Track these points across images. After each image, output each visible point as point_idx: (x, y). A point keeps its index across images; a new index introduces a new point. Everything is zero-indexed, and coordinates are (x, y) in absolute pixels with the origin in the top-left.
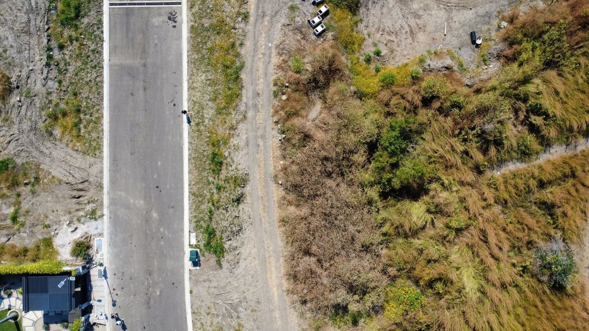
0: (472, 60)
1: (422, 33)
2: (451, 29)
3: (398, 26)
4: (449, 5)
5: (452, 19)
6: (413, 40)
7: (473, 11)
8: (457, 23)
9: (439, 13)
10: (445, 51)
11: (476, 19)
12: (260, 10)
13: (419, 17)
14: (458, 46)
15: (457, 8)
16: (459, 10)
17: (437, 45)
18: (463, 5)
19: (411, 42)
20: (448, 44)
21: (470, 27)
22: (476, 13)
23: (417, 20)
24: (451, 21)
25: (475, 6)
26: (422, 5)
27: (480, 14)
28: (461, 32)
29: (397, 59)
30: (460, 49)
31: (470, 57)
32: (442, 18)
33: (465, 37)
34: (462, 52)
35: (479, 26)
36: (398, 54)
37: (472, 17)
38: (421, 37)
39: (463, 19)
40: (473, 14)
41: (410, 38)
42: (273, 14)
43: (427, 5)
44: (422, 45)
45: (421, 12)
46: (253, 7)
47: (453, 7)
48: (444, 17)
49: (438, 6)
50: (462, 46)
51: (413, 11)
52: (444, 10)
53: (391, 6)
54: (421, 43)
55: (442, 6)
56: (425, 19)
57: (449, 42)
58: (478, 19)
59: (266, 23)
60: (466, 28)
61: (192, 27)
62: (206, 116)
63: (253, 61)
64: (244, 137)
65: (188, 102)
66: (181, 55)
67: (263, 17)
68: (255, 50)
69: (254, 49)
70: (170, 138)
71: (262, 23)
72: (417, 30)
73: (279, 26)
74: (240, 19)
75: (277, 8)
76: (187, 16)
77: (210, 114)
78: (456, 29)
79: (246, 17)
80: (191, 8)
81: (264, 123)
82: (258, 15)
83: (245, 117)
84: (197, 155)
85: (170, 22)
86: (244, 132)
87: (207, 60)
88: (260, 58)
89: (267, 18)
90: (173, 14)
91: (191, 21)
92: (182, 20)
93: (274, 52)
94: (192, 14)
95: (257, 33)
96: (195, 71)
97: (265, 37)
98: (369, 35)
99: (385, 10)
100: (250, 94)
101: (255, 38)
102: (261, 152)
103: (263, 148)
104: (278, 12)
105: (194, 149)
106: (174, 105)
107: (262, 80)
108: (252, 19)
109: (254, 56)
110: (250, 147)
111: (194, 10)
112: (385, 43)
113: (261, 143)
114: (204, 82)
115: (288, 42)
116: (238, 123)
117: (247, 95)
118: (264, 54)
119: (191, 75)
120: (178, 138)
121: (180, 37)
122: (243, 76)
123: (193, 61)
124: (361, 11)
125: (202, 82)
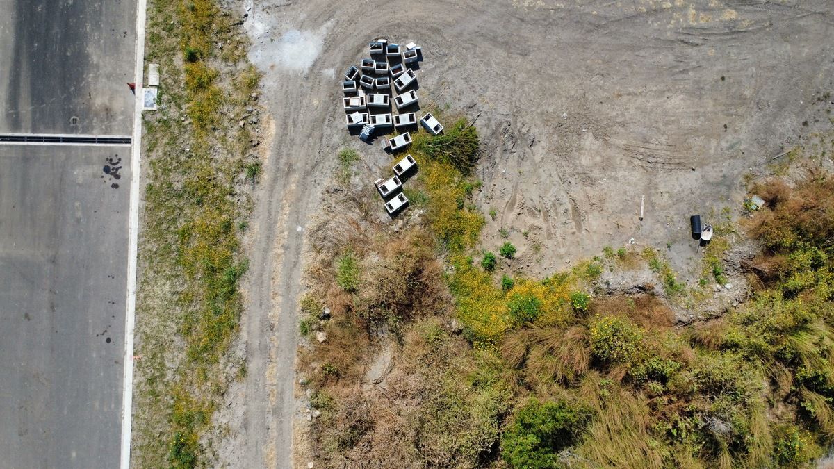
0: (690, 269)
1: (596, 213)
2: (653, 207)
3: (549, 199)
4: (651, 159)
5: (656, 188)
6: (579, 226)
7: (697, 173)
8: (666, 196)
9: (631, 175)
10: (639, 250)
11: (702, 189)
12: (283, 161)
13: (592, 182)
14: (666, 241)
15: (667, 167)
16: (671, 170)
17: (624, 237)
18: (677, 161)
19: (574, 230)
20: (647, 237)
21: (690, 204)
22: (703, 177)
23: (587, 188)
24: (653, 191)
25: (702, 165)
26: (598, 159)
27: (711, 180)
28: (673, 213)
29: (545, 264)
30: (669, 247)
31: (688, 264)
32: (636, 185)
33: (680, 225)
34: (672, 253)
35: (707, 204)
36: (549, 253)
37: (695, 184)
38: (594, 221)
39: (678, 188)
40: (696, 180)
41: (574, 223)
42: (309, 168)
43: (608, 160)
44: (595, 238)
45: (596, 173)
46: (268, 153)
47: (659, 165)
48: (640, 183)
49: (630, 162)
50: (674, 242)
51: (580, 170)
52: (642, 170)
53: (538, 158)
54: (595, 232)
55: (637, 162)
56: (603, 186)
57: (648, 232)
58: (707, 190)
59: (293, 187)
60: (683, 206)
61: (150, 188)
62: (168, 364)
63: (264, 259)
64: (240, 411)
65: (135, 335)
66: (125, 242)
67: (288, 174)
68: (269, 239)
69: (268, 237)
70: (97, 404)
71: (285, 186)
72: (588, 207)
73: (318, 192)
74: (243, 176)
75: (316, 156)
76: (141, 166)
77: (177, 360)
78: (664, 208)
79: (254, 172)
80: (150, 150)
81: (280, 383)
82: (278, 170)
83: (244, 371)
84: (147, 441)
85: (107, 176)
86: (240, 400)
87: (176, 253)
88: (279, 255)
89: (295, 177)
90: (115, 161)
91: (149, 177)
92: (131, 174)
93: (306, 243)
94: (152, 162)
95: (274, 204)
96: (151, 274)
97: (289, 214)
98: (494, 216)
99: (526, 167)
100: (255, 325)
101: (270, 214)
102: (271, 442)
103: (275, 434)
104: (317, 164)
105: (143, 430)
106: (108, 340)
107: (279, 299)
108: (265, 177)
109: (266, 251)
110: (251, 431)
111: (154, 155)
112: (523, 230)
113: (272, 422)
114: (169, 296)
115: (333, 224)
116: (229, 381)
117: (249, 327)
118: (286, 248)
119: (143, 283)
120: (113, 406)
121: (125, 207)
122: (244, 289)
123: (148, 255)
124: (480, 168)
125: (164, 297)
